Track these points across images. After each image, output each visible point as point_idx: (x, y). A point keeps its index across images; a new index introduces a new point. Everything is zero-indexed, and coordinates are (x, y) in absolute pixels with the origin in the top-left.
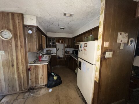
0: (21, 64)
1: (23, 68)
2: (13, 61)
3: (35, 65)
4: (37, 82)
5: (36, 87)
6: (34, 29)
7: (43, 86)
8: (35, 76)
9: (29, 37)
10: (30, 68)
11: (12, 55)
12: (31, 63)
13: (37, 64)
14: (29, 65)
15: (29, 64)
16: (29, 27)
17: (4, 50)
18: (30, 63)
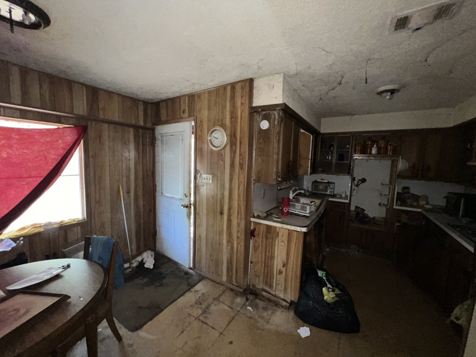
0: (236, 212)
1: (239, 224)
2: (222, 202)
3: (267, 225)
4: (268, 279)
5: (264, 294)
6: (276, 114)
7: (284, 303)
8: (264, 256)
9: (261, 141)
10: (254, 230)
11: (223, 187)
12: (259, 217)
13: (275, 221)
14: (253, 220)
15: (254, 217)
16: (264, 111)
17: (211, 174)
18: (256, 215)
